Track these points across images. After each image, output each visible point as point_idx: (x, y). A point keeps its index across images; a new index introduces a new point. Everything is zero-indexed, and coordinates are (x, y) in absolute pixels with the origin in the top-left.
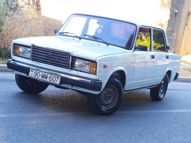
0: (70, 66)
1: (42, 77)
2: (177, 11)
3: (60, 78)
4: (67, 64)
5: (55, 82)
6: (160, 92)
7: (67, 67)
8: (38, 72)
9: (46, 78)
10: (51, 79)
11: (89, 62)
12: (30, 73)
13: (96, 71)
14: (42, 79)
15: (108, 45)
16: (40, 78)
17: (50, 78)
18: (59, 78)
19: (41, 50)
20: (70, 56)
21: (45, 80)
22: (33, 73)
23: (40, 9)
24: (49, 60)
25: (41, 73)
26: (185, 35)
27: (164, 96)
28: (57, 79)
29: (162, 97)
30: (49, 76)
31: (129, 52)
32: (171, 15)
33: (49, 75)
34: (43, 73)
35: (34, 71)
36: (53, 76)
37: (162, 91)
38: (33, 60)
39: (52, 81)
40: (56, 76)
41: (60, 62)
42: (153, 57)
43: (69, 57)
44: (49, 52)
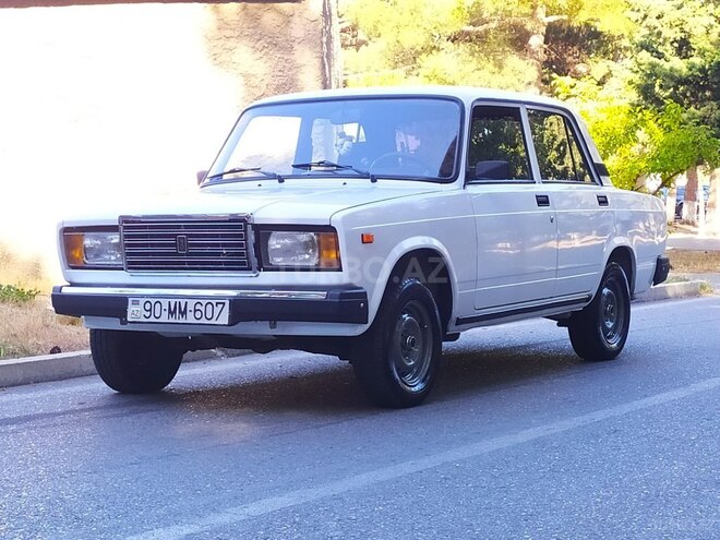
0: (254, 261)
1: (171, 313)
3: (227, 302)
4: (242, 254)
5: (213, 322)
6: (606, 330)
7: (244, 263)
8: (153, 301)
9: (183, 313)
10: (198, 315)
11: (312, 234)
12: (131, 309)
13: (339, 259)
14: (172, 320)
15: (374, 181)
16: (165, 318)
17: (195, 311)
18: (224, 304)
19: (151, 227)
20: (246, 227)
21: (182, 321)
22: (140, 308)
24: (183, 255)
25: (165, 303)
28: (217, 310)
30: (190, 307)
31: (449, 189)
33: (191, 303)
34: (173, 301)
35: (142, 301)
36: (204, 302)
37: (610, 325)
38: (132, 266)
39: (204, 321)
40: (214, 302)
41: (219, 254)
42: (543, 201)
43: (245, 231)
44: (179, 227)
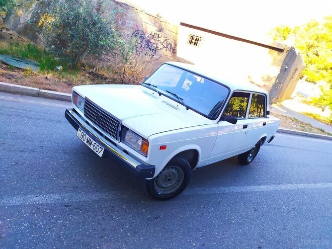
1: (88, 142)
2: (287, 67)
5: (97, 153)
6: (249, 156)
8: (84, 133)
9: (91, 144)
10: (94, 148)
13: (147, 153)
14: (87, 144)
15: (187, 109)
16: (85, 142)
17: (94, 146)
18: (102, 149)
19: (92, 107)
21: (89, 146)
22: (80, 133)
23: (176, 53)
24: (98, 122)
25: (87, 136)
26: (288, 87)
27: (252, 160)
29: (250, 161)
31: (212, 124)
32: (281, 70)
33: (94, 142)
34: (89, 138)
35: (82, 131)
36: (97, 144)
37: (251, 155)
39: (95, 151)
40: (100, 146)
41: (108, 129)
42: (245, 127)
43: (118, 125)
44: (99, 112)
